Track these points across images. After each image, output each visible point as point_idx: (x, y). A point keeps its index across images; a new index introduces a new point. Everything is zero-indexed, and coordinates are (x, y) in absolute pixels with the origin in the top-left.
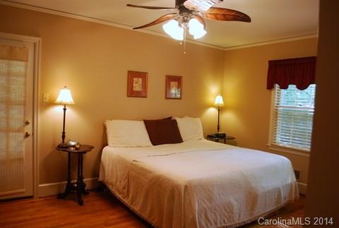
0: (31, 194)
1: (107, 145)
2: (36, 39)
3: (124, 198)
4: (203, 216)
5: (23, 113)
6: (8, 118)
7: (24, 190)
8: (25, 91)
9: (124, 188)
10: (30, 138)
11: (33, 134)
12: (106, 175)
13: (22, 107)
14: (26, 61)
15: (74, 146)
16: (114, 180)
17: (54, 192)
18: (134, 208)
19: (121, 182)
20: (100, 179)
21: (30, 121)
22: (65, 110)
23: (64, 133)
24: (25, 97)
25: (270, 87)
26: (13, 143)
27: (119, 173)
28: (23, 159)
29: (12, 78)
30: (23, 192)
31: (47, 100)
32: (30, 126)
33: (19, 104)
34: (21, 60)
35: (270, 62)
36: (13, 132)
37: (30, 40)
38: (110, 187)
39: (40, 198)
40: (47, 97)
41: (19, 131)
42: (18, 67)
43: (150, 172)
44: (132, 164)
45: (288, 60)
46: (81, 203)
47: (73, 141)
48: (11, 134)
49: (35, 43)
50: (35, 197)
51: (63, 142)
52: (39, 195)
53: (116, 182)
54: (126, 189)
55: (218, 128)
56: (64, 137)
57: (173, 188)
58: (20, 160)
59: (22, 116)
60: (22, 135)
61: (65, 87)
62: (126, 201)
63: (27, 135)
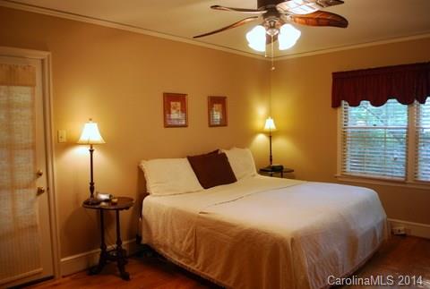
0: (50, 274)
1: (148, 194)
2: (44, 54)
3: (188, 263)
4: (313, 275)
5: (32, 160)
6: (12, 170)
7: (41, 269)
8: (34, 130)
9: (189, 250)
10: (44, 195)
11: (48, 189)
12: (154, 235)
13: (31, 151)
14: (33, 85)
15: (106, 201)
16: (168, 241)
17: (81, 266)
18: (209, 275)
19: (181, 242)
20: (144, 241)
21: (43, 170)
22: (91, 151)
23: (92, 184)
24: (34, 137)
25: (336, 104)
26: (21, 205)
27: (176, 231)
28: (36, 226)
29: (14, 111)
30: (40, 273)
31: (64, 140)
32: (43, 177)
33: (26, 149)
34: (26, 85)
35: (334, 74)
36: (20, 189)
37: (36, 56)
38: (162, 250)
39: (64, 277)
40: (64, 135)
41: (28, 187)
42: (22, 95)
43: (234, 226)
44: (199, 217)
45: (359, 71)
46: (126, 277)
47: (104, 194)
48: (17, 192)
49: (43, 61)
50: (57, 276)
51: (92, 196)
52: (62, 274)
53: (173, 244)
54: (193, 251)
55: (271, 160)
56: (92, 189)
57: (276, 244)
58: (33, 227)
59: (31, 165)
60: (33, 192)
61: (91, 120)
62: (193, 267)
63: (40, 192)
